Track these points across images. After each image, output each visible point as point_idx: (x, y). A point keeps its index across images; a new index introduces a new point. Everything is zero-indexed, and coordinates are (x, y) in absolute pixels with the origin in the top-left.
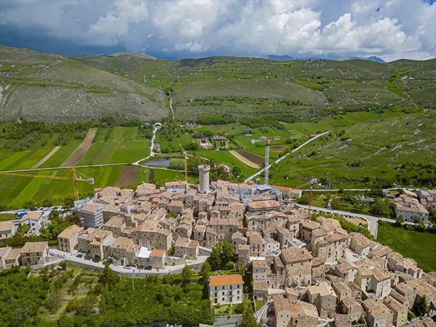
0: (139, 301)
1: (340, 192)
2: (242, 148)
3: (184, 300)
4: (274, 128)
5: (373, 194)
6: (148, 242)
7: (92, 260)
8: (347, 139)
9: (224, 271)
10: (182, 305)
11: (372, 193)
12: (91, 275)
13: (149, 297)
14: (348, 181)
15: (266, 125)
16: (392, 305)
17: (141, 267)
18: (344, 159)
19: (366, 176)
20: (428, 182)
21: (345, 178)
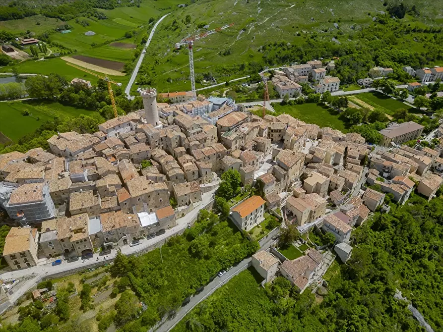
0: (177, 269)
1: (227, 84)
2: (76, 51)
3: (219, 244)
4: (91, 17)
5: (254, 80)
6: (145, 205)
7: (80, 258)
8: (204, 25)
9: (235, 198)
10: (221, 249)
11: (252, 79)
12: (96, 275)
13: (184, 260)
14: (229, 71)
15: (81, 14)
16: (354, 169)
17: (150, 236)
18: (213, 49)
19: (242, 63)
20: (286, 59)
21: (225, 70)
